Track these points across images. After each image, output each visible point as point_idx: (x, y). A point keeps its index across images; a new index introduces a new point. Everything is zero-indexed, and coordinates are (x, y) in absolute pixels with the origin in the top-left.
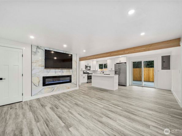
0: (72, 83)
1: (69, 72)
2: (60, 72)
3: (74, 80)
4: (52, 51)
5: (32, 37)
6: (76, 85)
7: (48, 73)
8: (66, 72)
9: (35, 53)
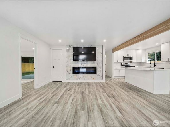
0: (97, 74)
1: (94, 64)
2: (85, 63)
3: (100, 72)
4: (82, 47)
5: (60, 41)
6: (102, 77)
7: (76, 64)
8: (91, 64)
9: (68, 50)
